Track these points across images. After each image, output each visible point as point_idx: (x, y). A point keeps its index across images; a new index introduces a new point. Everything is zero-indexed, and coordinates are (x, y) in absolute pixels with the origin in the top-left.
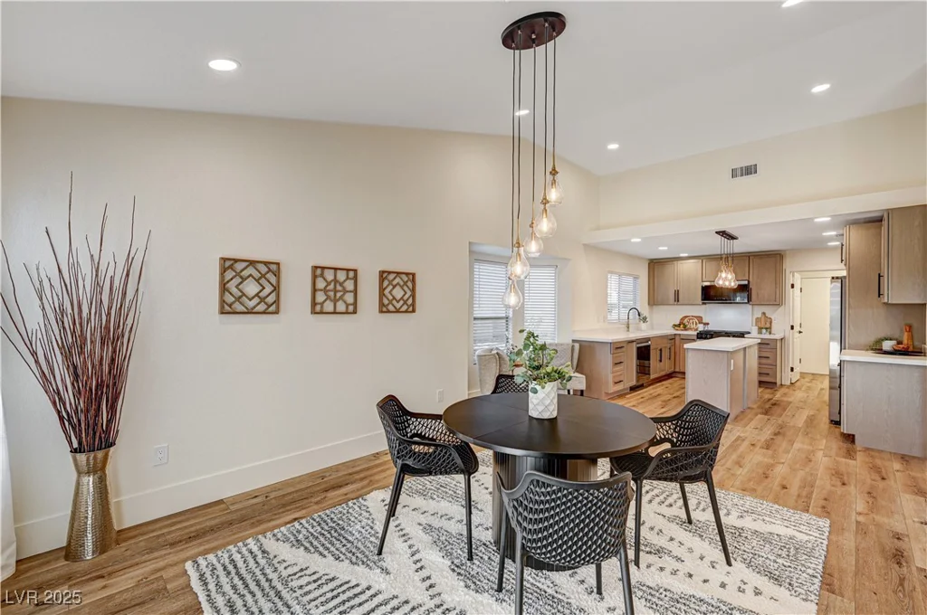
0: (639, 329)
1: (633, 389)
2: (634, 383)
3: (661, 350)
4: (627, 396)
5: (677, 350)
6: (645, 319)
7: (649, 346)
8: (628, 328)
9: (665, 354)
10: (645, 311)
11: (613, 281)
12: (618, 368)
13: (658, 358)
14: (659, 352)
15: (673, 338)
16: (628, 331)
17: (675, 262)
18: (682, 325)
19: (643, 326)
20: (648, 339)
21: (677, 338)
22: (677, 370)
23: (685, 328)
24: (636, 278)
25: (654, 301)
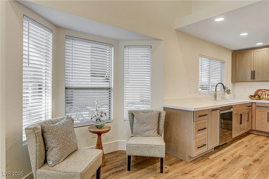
0: (224, 99)
1: (217, 148)
2: (217, 144)
3: (241, 115)
4: (211, 157)
5: (254, 114)
6: (228, 92)
7: (232, 112)
8: (216, 97)
9: (245, 118)
10: (229, 85)
11: (204, 63)
12: (202, 133)
13: (239, 121)
14: (239, 117)
15: (250, 106)
16: (216, 100)
17: (252, 51)
18: (257, 95)
19: (227, 96)
20: (231, 107)
21: (254, 105)
22: (254, 129)
23: (259, 98)
24: (223, 62)
25: (236, 79)
